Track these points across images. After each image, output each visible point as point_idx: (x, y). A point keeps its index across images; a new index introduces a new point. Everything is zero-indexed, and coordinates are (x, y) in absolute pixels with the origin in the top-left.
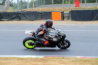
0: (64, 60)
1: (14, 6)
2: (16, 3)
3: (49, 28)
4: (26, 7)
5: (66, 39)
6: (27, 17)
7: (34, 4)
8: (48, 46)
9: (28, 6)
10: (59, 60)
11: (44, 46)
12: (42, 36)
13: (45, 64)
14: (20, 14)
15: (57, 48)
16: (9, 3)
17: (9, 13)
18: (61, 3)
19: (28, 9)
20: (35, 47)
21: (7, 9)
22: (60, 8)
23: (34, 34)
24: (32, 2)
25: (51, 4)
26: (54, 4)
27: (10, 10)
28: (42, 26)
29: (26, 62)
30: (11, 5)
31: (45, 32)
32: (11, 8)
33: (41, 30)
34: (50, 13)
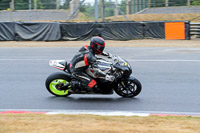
0: (191, 121)
1: (87, 10)
2: (92, 5)
3: (98, 54)
4: (112, 13)
5: (132, 76)
6: (114, 32)
7: (128, 7)
8: (95, 91)
9: (116, 11)
10: (182, 121)
11: (88, 92)
12: (83, 70)
13: (152, 129)
14: (100, 26)
15: (115, 95)
16: (77, 5)
17: (78, 25)
18: (184, 3)
19: (117, 18)
20: (69, 93)
21: (73, 16)
22: (182, 15)
23: (67, 67)
24: (124, 3)
25: (164, 6)
26: (170, 5)
27: (81, 19)
28: (83, 50)
29: (114, 125)
30: (82, 9)
31: (90, 62)
32: (81, 14)
33: (82, 59)
34: (162, 25)
